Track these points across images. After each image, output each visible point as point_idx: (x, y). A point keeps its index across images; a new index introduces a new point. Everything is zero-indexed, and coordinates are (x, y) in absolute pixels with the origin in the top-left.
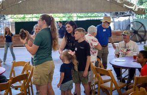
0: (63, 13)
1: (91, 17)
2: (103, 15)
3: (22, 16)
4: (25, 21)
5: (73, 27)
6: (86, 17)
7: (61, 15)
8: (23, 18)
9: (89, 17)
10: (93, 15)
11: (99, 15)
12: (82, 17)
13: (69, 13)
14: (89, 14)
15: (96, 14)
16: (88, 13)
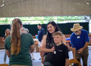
0: (44, 16)
1: (71, 20)
2: (83, 18)
3: (4, 19)
4: (7, 24)
5: (55, 27)
6: (66, 20)
7: (43, 18)
8: (5, 21)
9: (69, 20)
10: (74, 18)
11: (79, 18)
12: (63, 20)
13: (50, 16)
14: (70, 17)
15: (76, 17)
16: (68, 15)
